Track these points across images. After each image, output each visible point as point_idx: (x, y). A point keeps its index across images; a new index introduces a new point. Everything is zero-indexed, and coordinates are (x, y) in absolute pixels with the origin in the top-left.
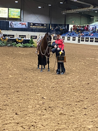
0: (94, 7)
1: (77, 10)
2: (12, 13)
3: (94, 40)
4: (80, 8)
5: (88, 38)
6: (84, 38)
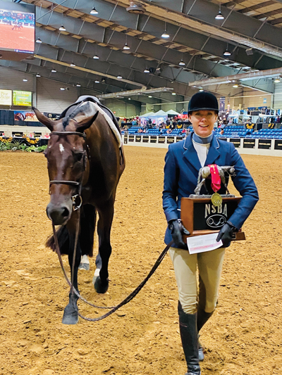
0: (147, 89)
1: (120, 94)
2: (19, 98)
3: (150, 139)
4: (125, 91)
5: (140, 137)
6: (133, 137)
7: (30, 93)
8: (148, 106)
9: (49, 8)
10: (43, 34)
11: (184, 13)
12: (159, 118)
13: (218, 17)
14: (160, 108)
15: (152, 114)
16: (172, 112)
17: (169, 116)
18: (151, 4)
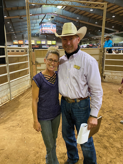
7: (55, 41)
8: (83, 43)
9: (59, 22)
10: (58, 28)
11: (89, 22)
12: (85, 45)
13: (96, 23)
14: (85, 43)
15: (83, 45)
16: (88, 44)
17: (87, 45)
18: (81, 20)
